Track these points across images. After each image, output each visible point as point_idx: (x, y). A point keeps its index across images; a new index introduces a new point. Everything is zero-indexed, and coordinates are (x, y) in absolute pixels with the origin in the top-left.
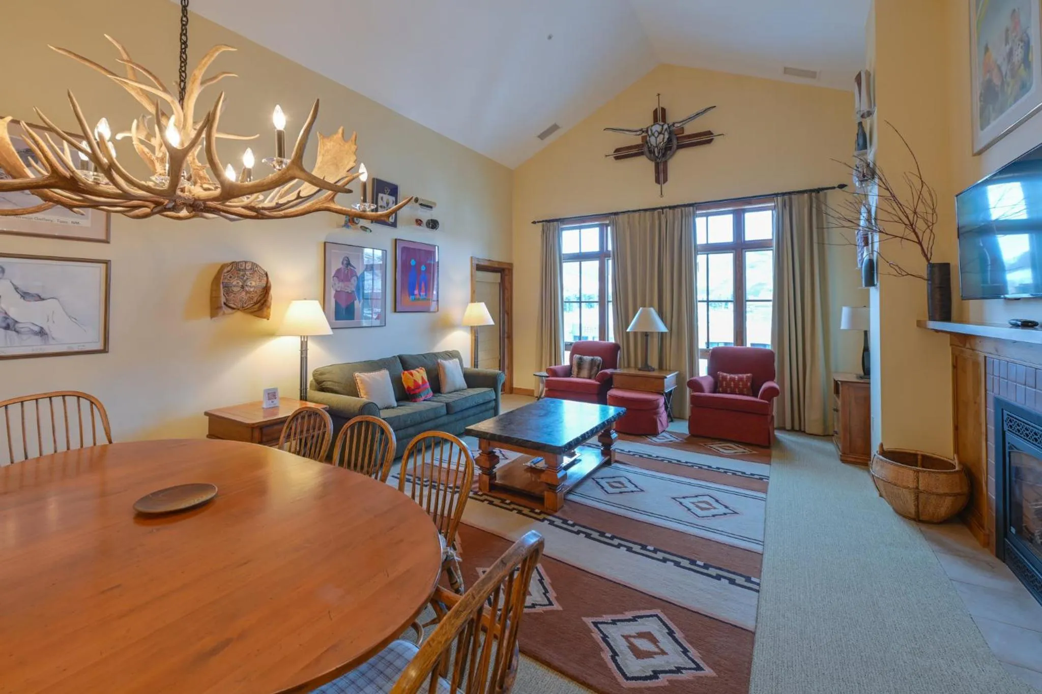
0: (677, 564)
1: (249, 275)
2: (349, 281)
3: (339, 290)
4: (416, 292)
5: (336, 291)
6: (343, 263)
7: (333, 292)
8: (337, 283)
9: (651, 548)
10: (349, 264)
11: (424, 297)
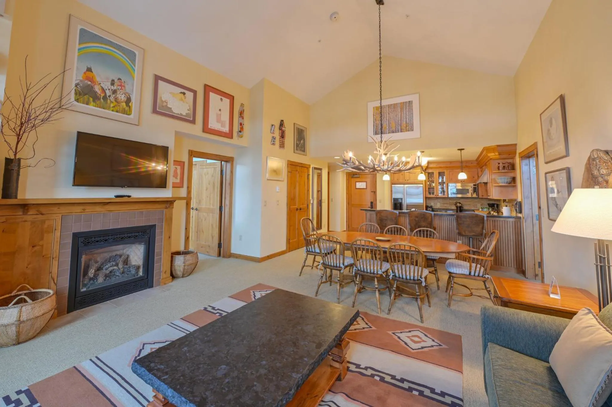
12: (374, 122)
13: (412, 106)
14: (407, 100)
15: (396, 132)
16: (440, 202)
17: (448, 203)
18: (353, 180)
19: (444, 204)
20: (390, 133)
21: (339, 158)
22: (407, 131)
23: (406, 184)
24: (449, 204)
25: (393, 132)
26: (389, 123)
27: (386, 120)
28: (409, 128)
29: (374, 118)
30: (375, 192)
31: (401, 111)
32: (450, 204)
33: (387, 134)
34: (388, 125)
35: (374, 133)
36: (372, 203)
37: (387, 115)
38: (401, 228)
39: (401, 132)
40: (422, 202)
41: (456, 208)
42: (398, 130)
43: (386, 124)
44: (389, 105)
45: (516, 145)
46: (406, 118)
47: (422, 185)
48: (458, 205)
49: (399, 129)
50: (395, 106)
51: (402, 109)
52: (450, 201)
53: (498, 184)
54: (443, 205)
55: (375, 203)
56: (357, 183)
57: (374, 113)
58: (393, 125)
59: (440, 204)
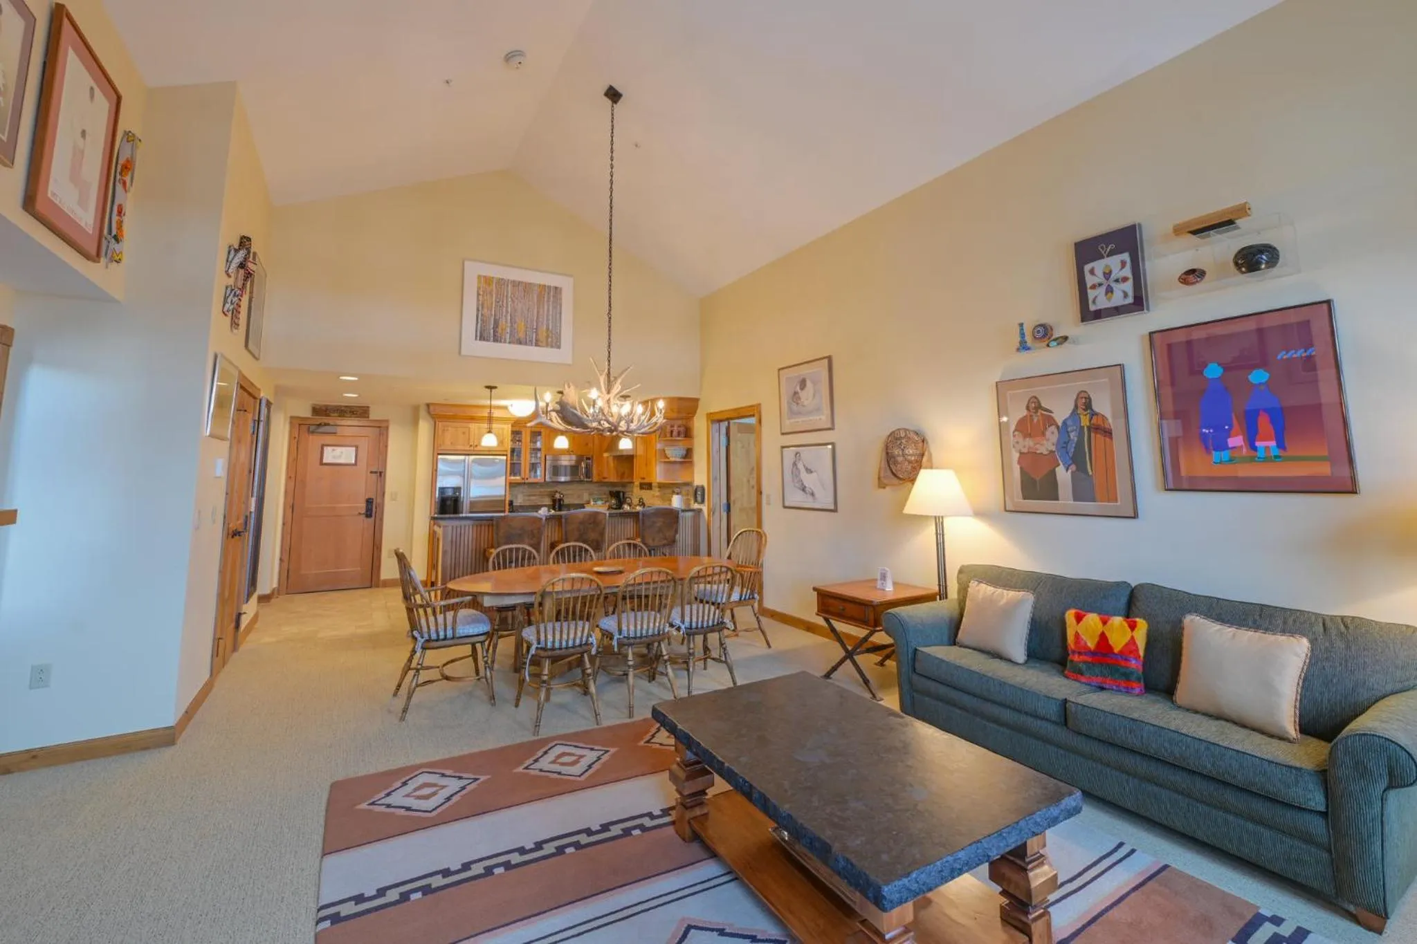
0: (446, 873)
1: (905, 443)
2: (1043, 434)
3: (1025, 450)
4: (1236, 441)
5: (1021, 453)
6: (1028, 408)
7: (1016, 456)
8: (1021, 440)
9: (498, 871)
10: (1039, 407)
11: (1275, 451)
12: (478, 310)
13: (561, 299)
14: (553, 285)
15: (526, 344)
16: (523, 492)
17: (538, 493)
18: (315, 441)
19: (530, 496)
20: (514, 343)
21: (356, 379)
22: (547, 345)
23: (472, 455)
24: (539, 495)
25: (520, 343)
26: (513, 322)
27: (507, 312)
28: (552, 341)
29: (478, 300)
30: (381, 474)
31: (539, 301)
32: (542, 495)
33: (507, 345)
34: (509, 325)
35: (476, 336)
36: (369, 502)
37: (509, 303)
38: (582, 547)
39: (537, 345)
40: (503, 493)
41: (551, 503)
42: (531, 341)
43: (506, 322)
44: (514, 282)
45: (696, 400)
46: (548, 320)
47: (505, 458)
48: (557, 496)
49: (532, 338)
50: (527, 287)
51: (540, 297)
52: (542, 490)
53: (669, 458)
54: (527, 498)
55: (379, 500)
56: (327, 450)
57: (479, 288)
58: (521, 326)
59: (524, 496)
